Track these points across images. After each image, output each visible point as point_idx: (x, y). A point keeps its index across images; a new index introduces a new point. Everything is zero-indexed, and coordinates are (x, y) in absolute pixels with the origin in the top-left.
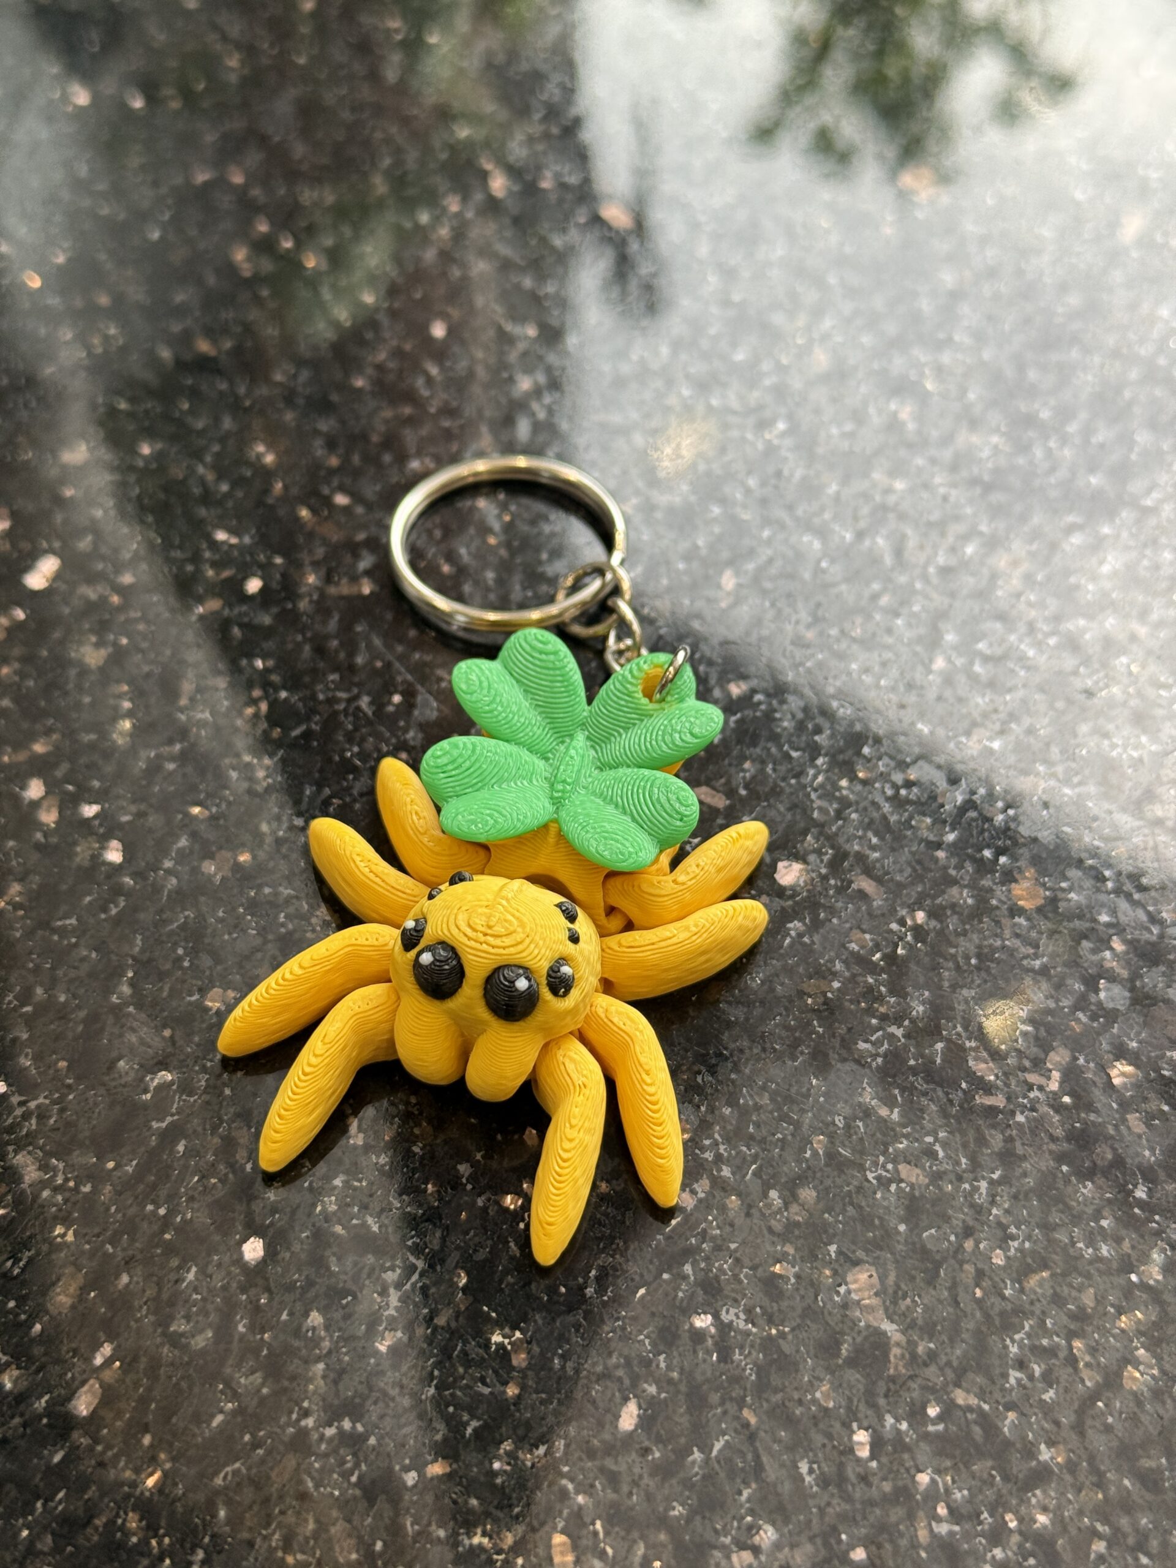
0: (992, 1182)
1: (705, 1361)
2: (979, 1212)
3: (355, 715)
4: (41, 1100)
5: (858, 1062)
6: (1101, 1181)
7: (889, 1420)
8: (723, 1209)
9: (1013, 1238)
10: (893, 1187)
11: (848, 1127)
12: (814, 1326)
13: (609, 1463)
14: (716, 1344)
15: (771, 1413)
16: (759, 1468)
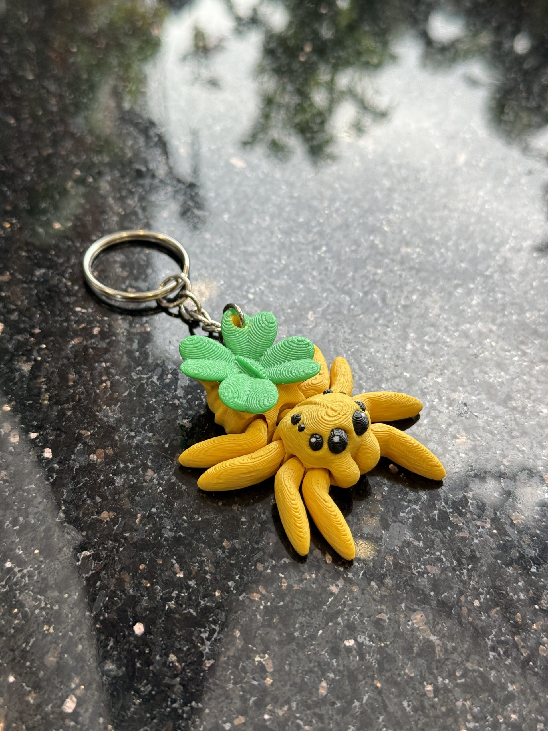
0: (468, 570)
1: (353, 661)
2: (465, 584)
3: (151, 385)
4: (29, 569)
5: (401, 522)
6: (515, 565)
7: (440, 679)
8: (351, 591)
9: (482, 594)
10: (425, 576)
11: (401, 551)
12: (400, 641)
13: (317, 710)
14: (357, 652)
15: (387, 681)
16: (385, 707)
